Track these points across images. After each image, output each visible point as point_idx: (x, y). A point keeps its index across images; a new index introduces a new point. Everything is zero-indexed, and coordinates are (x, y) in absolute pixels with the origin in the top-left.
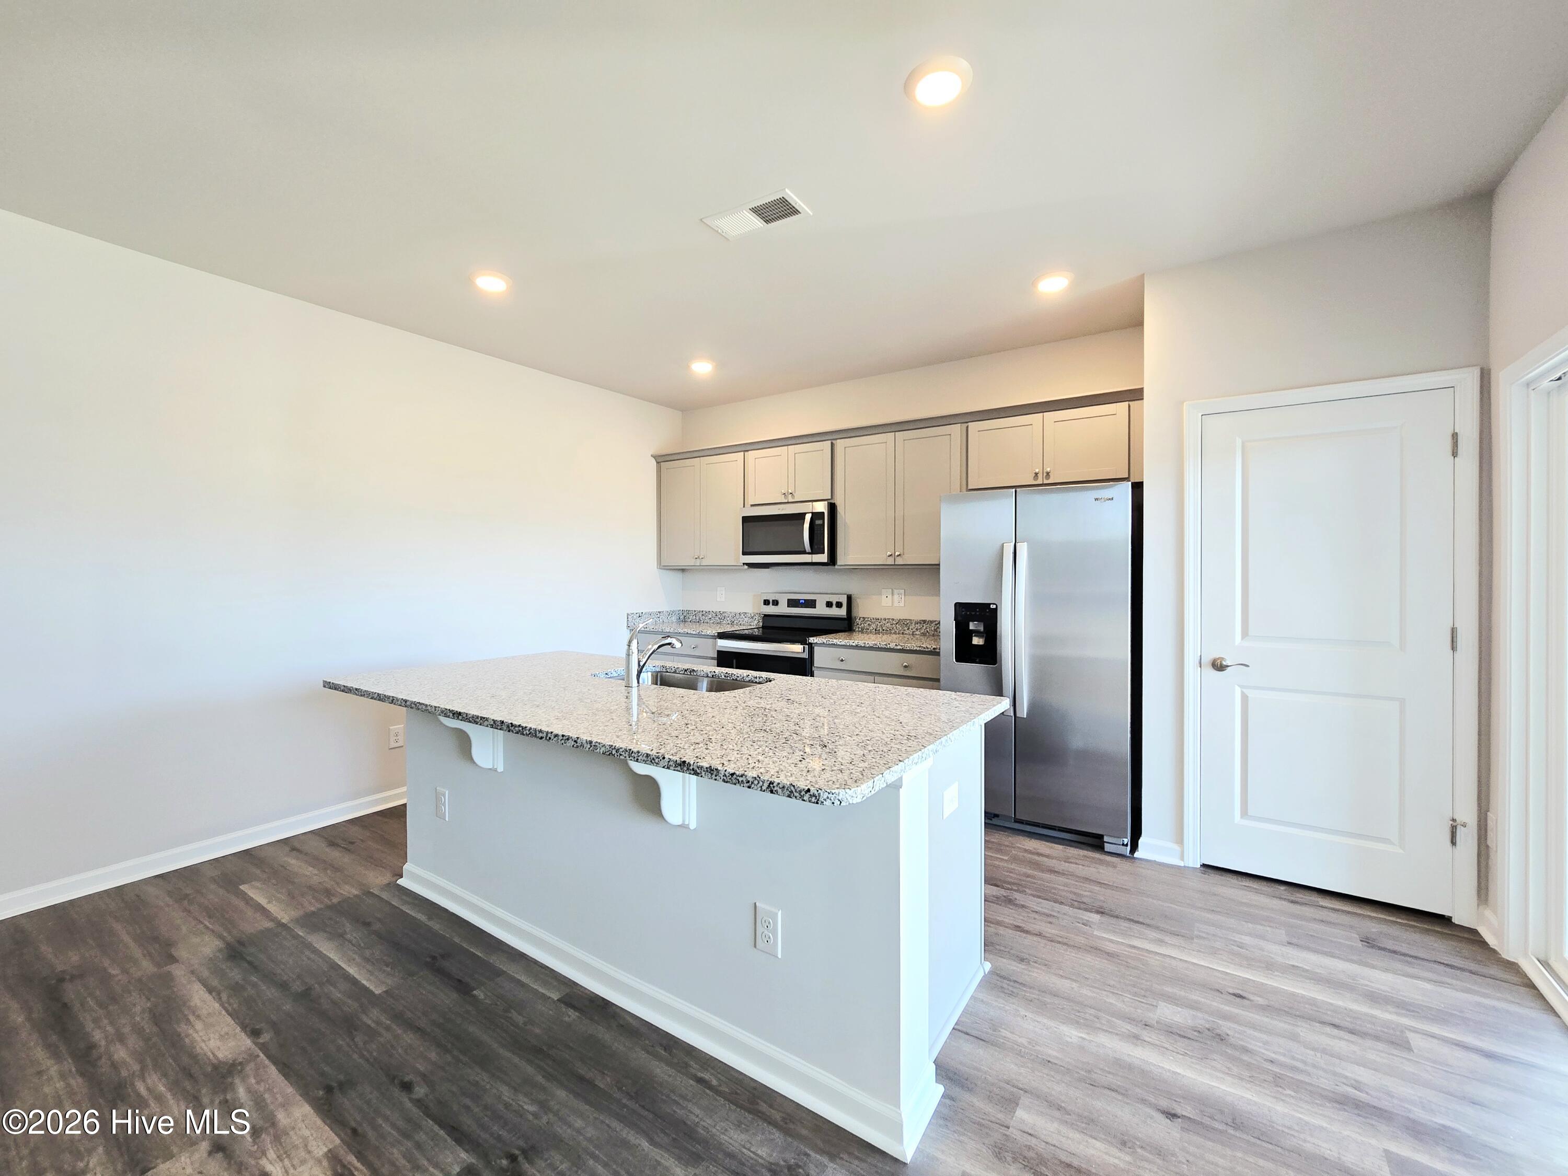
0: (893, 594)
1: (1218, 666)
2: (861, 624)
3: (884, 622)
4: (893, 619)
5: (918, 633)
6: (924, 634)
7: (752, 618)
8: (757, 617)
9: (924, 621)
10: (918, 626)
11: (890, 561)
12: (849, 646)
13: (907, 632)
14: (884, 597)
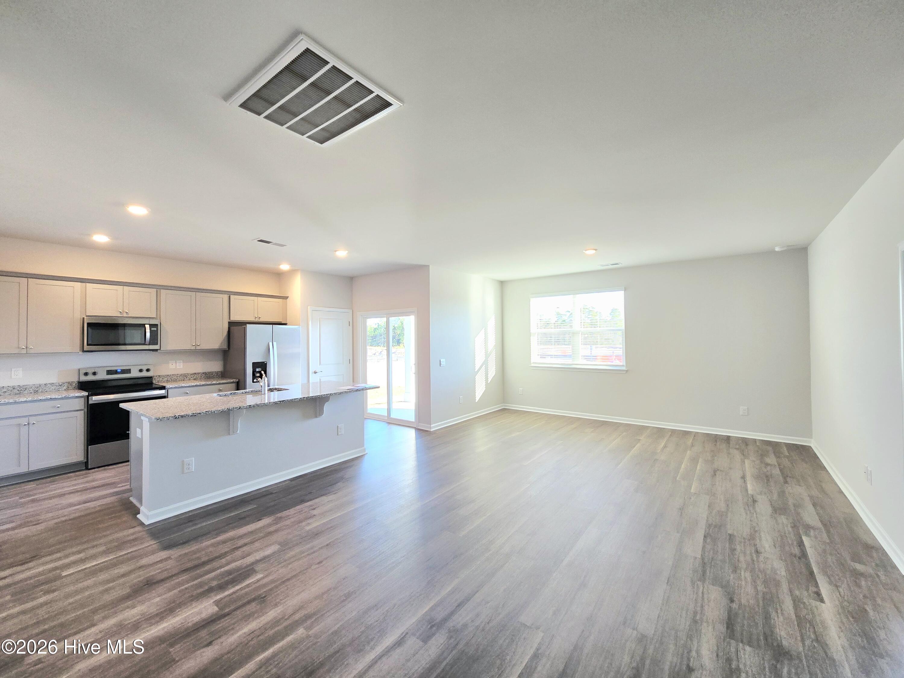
0: (176, 363)
1: (315, 373)
2: (157, 379)
3: (172, 376)
4: (178, 374)
5: (191, 379)
6: (195, 379)
7: (60, 385)
8: (66, 385)
9: (195, 374)
10: (192, 376)
11: (193, 348)
12: (192, 386)
13: (186, 379)
14: (170, 365)
